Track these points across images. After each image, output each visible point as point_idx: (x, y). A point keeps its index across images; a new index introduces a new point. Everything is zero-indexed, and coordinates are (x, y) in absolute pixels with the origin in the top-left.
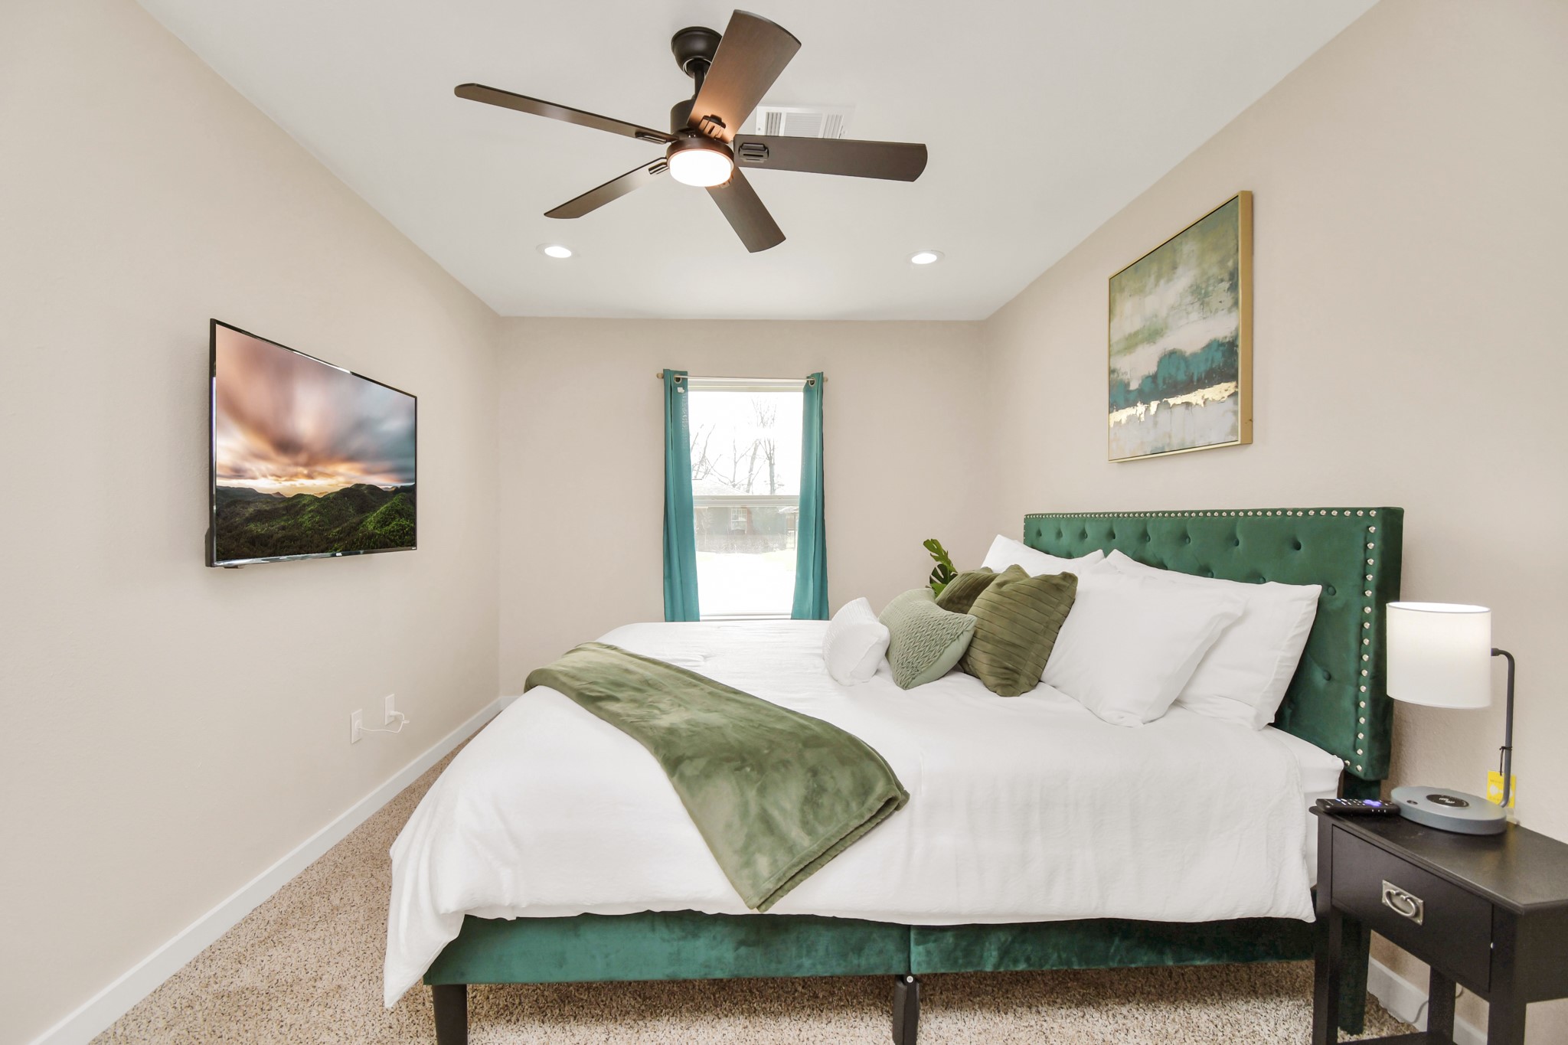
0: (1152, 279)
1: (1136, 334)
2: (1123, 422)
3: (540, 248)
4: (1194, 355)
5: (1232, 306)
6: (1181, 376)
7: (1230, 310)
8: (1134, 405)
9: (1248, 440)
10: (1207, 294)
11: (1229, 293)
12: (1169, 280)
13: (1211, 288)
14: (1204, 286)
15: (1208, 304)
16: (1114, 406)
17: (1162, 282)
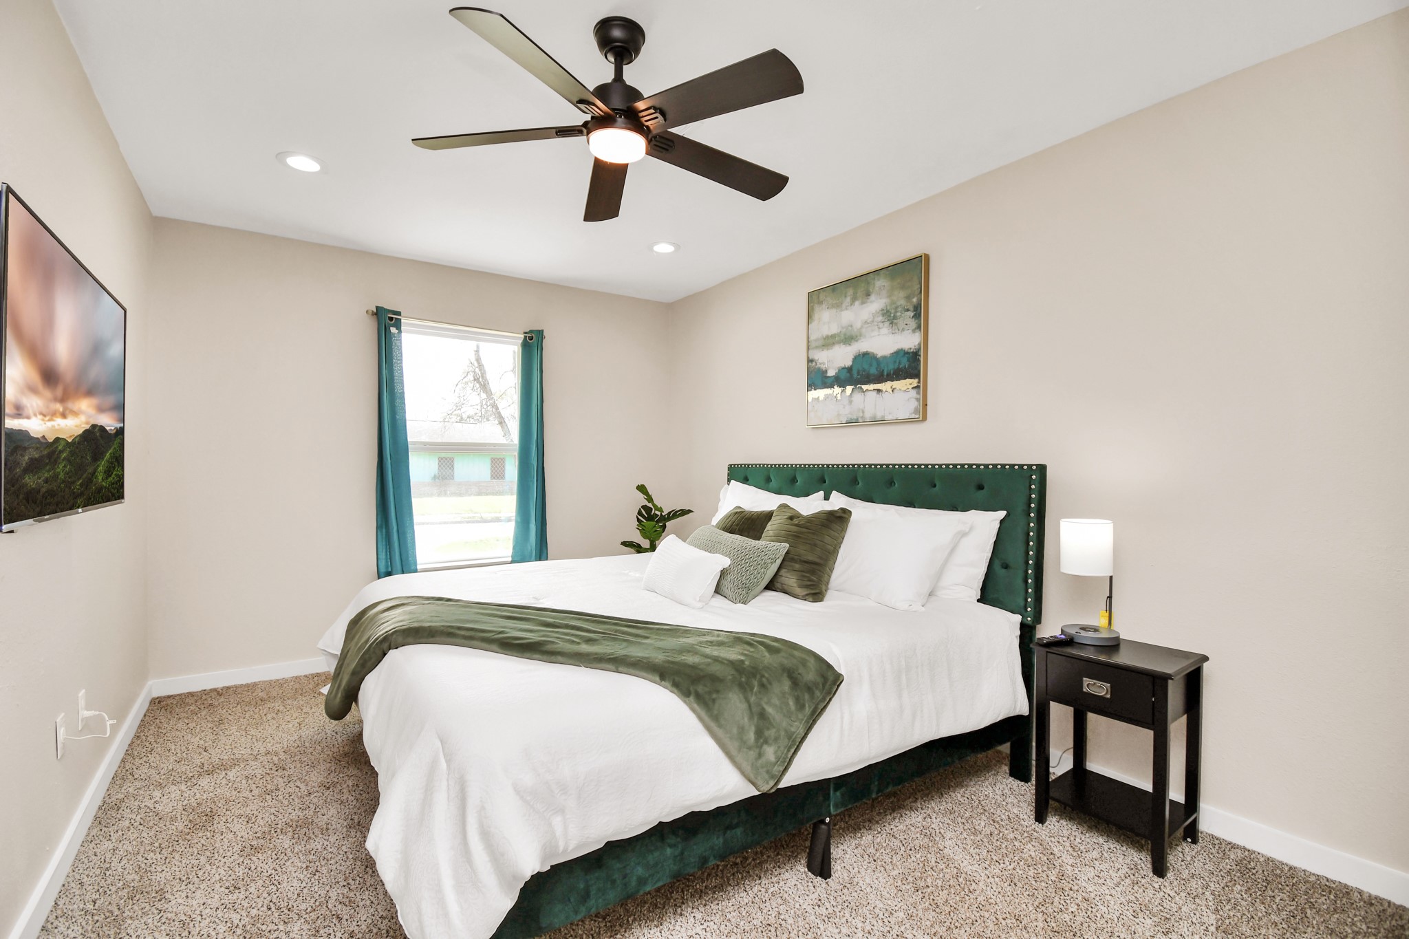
0: (848, 299)
1: (833, 336)
2: (821, 398)
3: (281, 156)
4: (884, 357)
5: (915, 329)
6: (873, 371)
7: (914, 331)
8: (831, 386)
9: (925, 418)
10: (895, 317)
11: (913, 319)
12: (863, 303)
13: (899, 314)
14: (893, 311)
15: (896, 324)
16: (812, 385)
17: (857, 303)
